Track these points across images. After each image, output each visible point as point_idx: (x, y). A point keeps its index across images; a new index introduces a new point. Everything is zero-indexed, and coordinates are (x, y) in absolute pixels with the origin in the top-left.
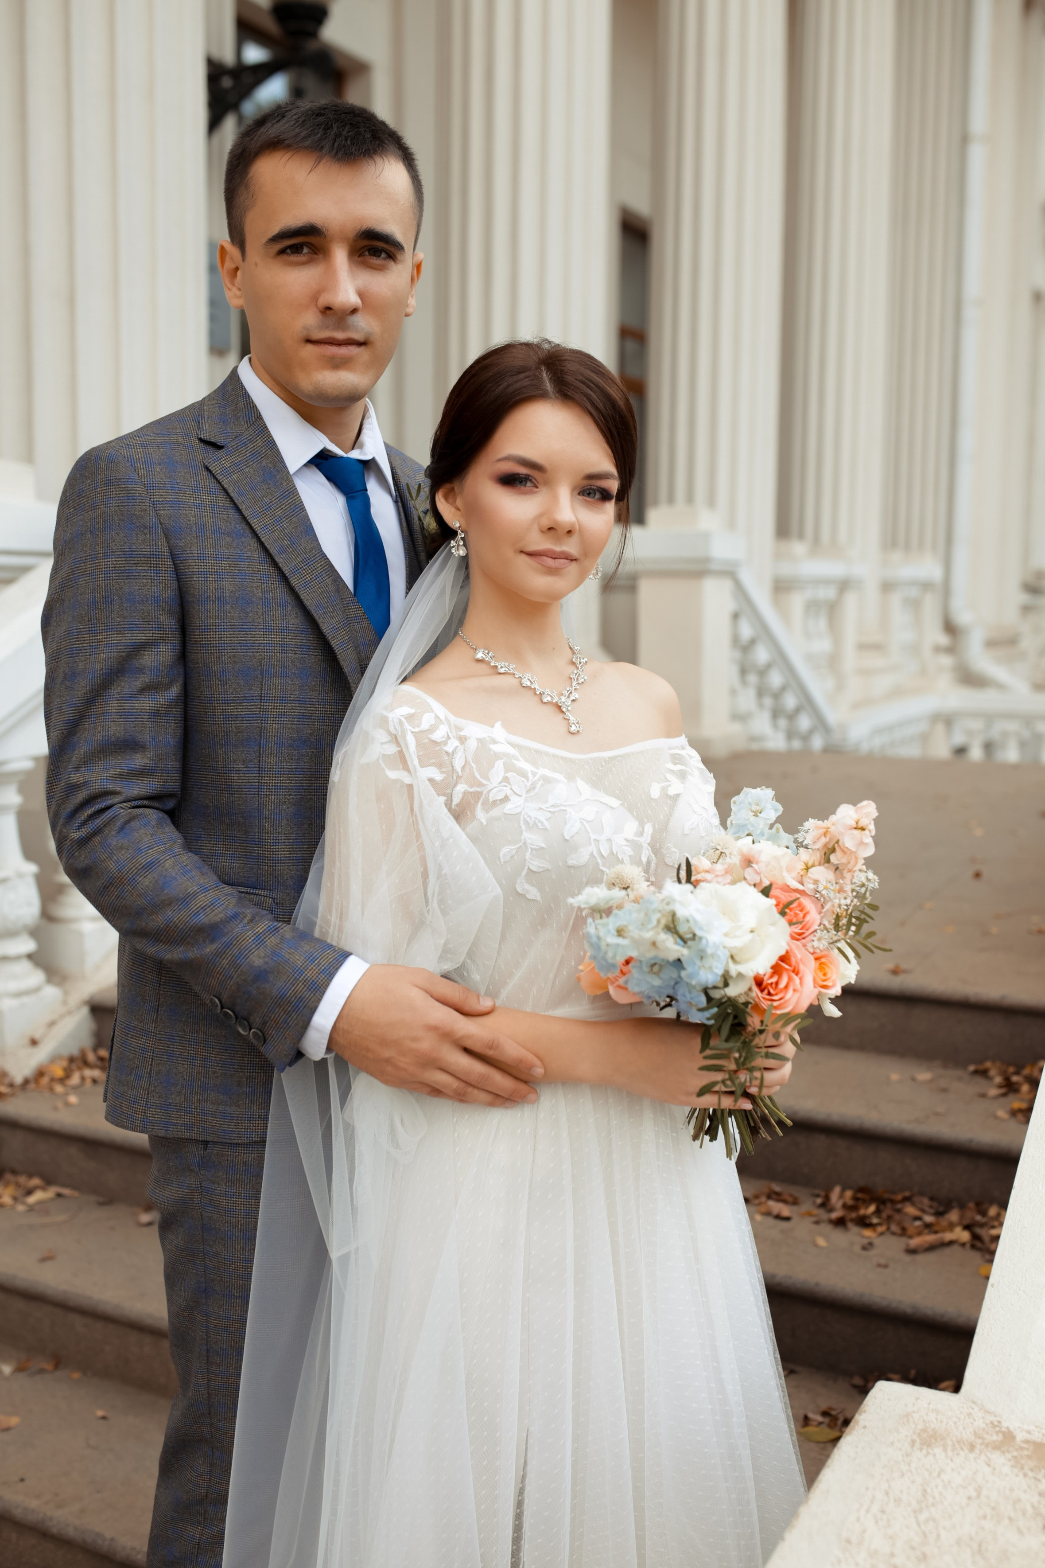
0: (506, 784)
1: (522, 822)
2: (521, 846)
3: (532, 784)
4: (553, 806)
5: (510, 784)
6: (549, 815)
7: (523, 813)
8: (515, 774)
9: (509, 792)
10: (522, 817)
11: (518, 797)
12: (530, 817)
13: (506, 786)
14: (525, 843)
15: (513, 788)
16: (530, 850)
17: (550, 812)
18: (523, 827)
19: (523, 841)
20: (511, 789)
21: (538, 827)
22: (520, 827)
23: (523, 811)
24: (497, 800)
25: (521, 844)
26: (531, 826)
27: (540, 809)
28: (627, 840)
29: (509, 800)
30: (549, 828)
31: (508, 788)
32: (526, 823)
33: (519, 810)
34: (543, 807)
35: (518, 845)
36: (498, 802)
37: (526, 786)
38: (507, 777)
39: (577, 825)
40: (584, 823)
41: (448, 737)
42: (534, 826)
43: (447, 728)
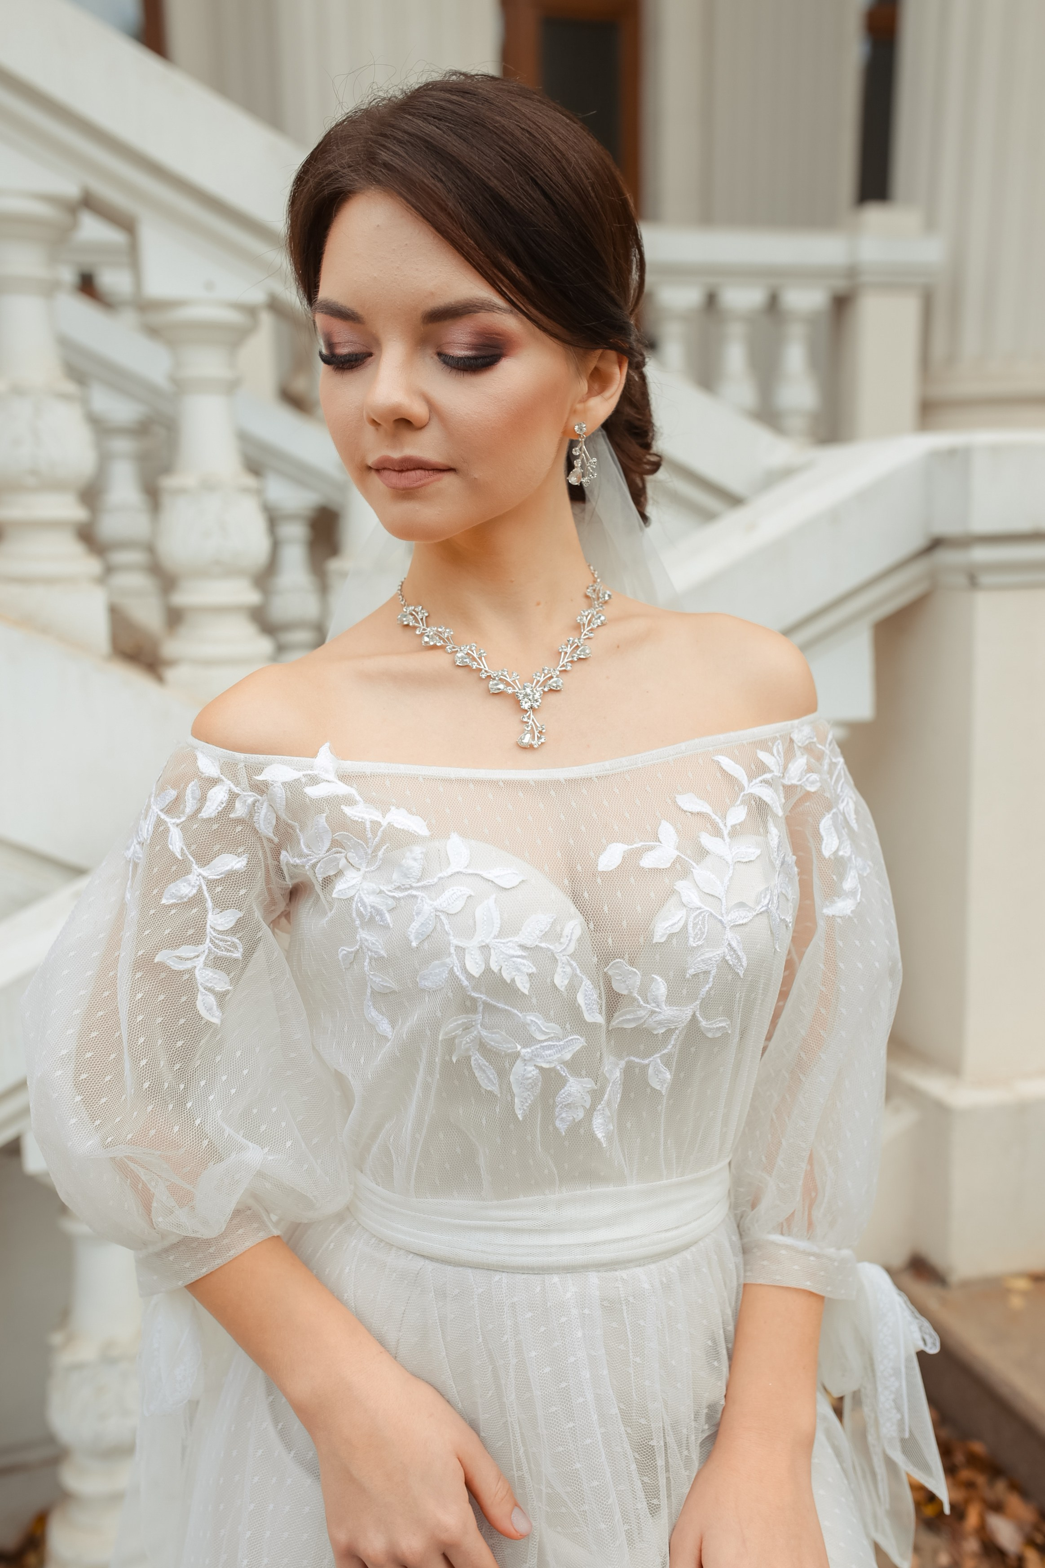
0: (339, 849)
2: (358, 950)
3: (374, 850)
4: (401, 887)
8: (348, 833)
9: (343, 864)
10: (355, 906)
11: (355, 871)
12: (365, 906)
13: (340, 853)
14: (361, 947)
15: (349, 855)
16: (368, 960)
17: (394, 897)
18: (357, 921)
19: (359, 943)
20: (346, 858)
21: (377, 922)
22: (354, 921)
23: (357, 895)
25: (357, 947)
27: (380, 892)
28: (523, 947)
29: (343, 876)
30: (391, 925)
31: (343, 856)
33: (352, 894)
34: (383, 889)
35: (355, 949)
37: (366, 852)
38: (337, 839)
39: (430, 923)
40: (442, 917)
41: (233, 797)
42: (372, 920)
43: (228, 784)
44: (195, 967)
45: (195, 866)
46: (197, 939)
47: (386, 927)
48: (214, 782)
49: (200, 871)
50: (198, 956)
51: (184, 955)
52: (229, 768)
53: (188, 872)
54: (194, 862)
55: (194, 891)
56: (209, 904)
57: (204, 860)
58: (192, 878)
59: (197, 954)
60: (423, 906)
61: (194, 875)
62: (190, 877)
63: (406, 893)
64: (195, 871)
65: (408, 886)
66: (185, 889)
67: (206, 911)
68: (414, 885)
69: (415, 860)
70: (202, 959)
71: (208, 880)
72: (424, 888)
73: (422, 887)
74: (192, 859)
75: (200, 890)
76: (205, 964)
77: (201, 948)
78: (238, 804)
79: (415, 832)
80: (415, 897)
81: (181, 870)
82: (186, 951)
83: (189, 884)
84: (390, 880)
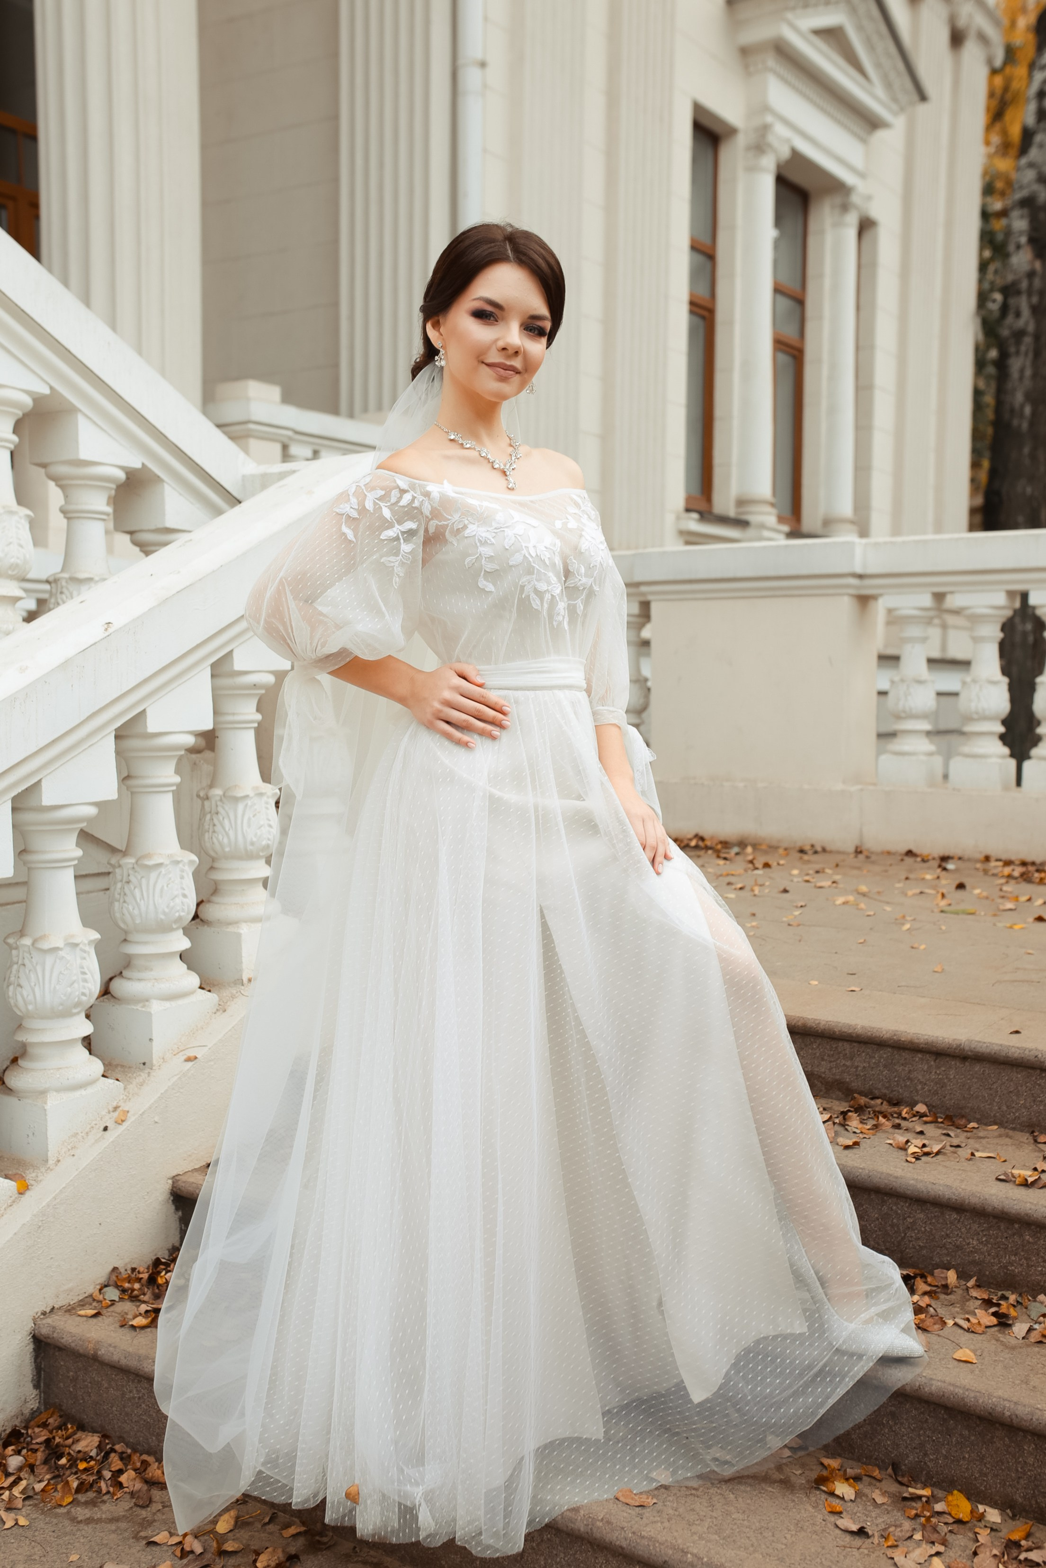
1: (477, 541)
4: (496, 528)
10: (477, 538)
11: (472, 524)
14: (480, 554)
17: (493, 533)
18: (478, 544)
23: (477, 534)
24: (459, 528)
27: (488, 531)
29: (468, 527)
30: (495, 544)
33: (474, 533)
35: (477, 556)
40: (517, 537)
41: (414, 498)
42: (484, 543)
43: (412, 492)
45: (396, 525)
46: (397, 554)
47: (493, 544)
48: (405, 491)
49: (398, 527)
50: (396, 561)
51: (392, 560)
52: (412, 486)
53: (394, 527)
54: (395, 523)
55: (396, 535)
56: (402, 541)
57: (400, 522)
58: (395, 529)
63: (499, 531)
64: (396, 527)
65: (500, 527)
66: (391, 533)
67: (400, 543)
70: (398, 563)
71: (401, 531)
74: (394, 521)
75: (398, 534)
76: (399, 565)
77: (398, 558)
78: (416, 501)
80: (503, 531)
81: (390, 526)
82: (392, 559)
83: (393, 531)
84: (491, 526)
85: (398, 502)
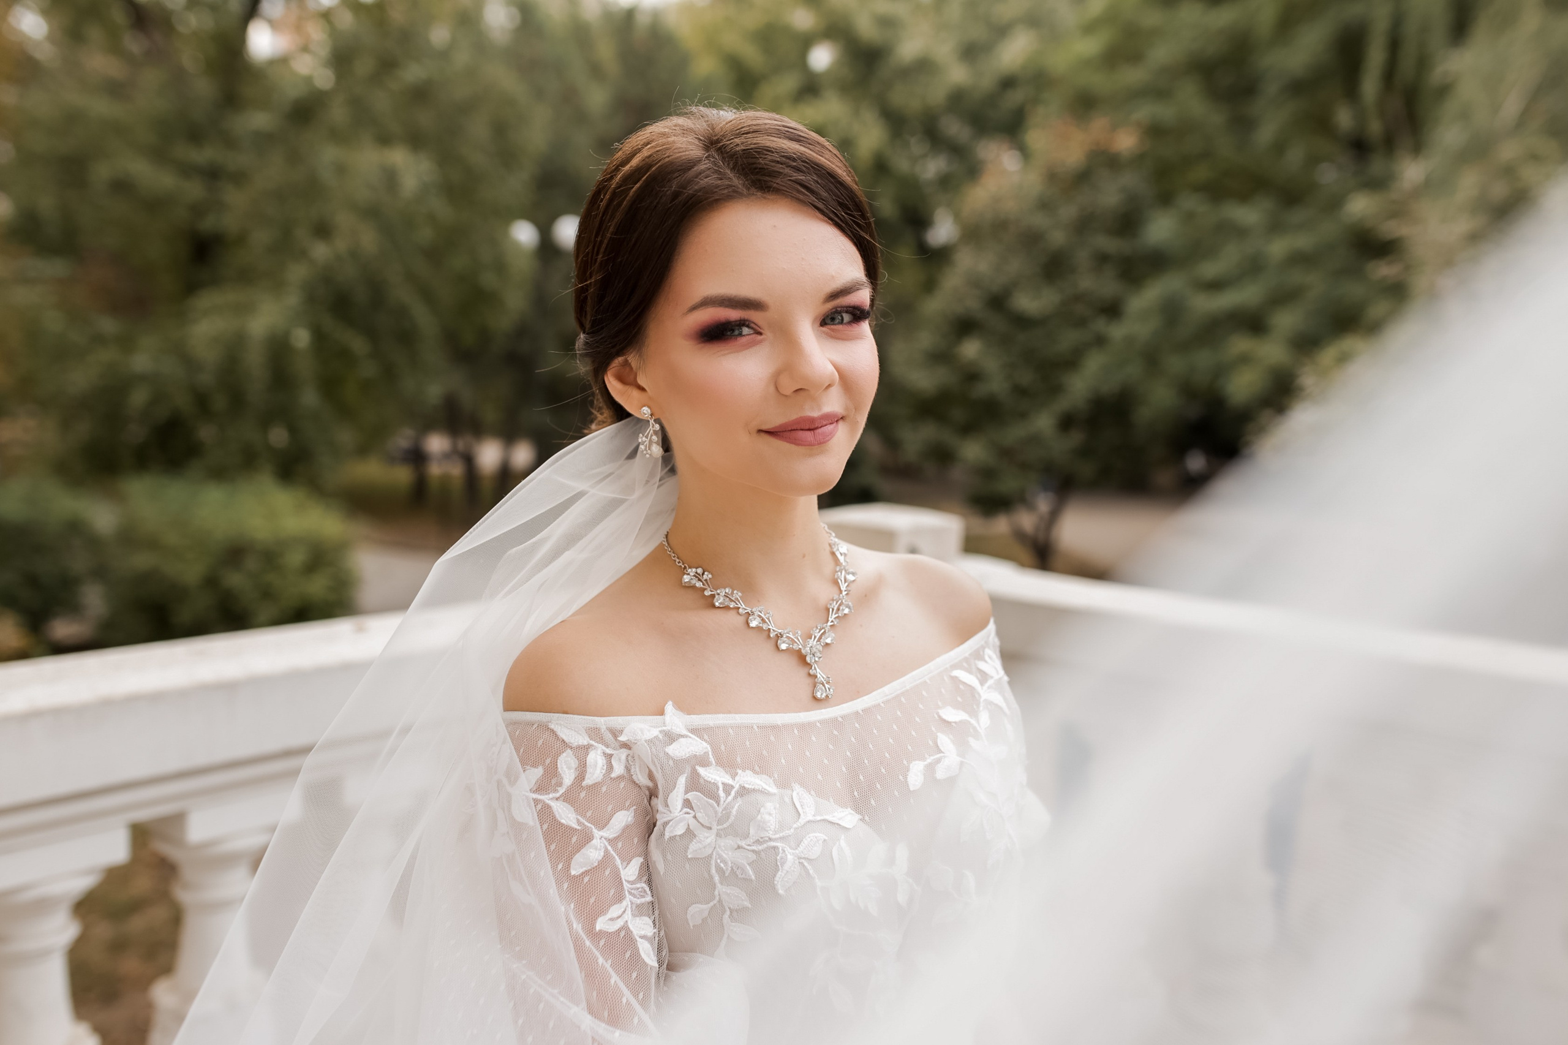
0: (688, 810)
1: (713, 871)
2: (715, 905)
3: (725, 809)
4: (758, 842)
5: (694, 811)
6: (752, 856)
7: (714, 857)
8: (699, 794)
9: (693, 823)
10: (713, 862)
11: (706, 830)
12: (725, 863)
13: (688, 813)
14: (720, 901)
15: (699, 815)
16: (728, 913)
17: (753, 851)
18: (717, 878)
19: (717, 898)
20: (695, 817)
21: (737, 876)
22: (711, 877)
23: (714, 853)
24: (675, 836)
25: (715, 902)
26: (727, 875)
27: (739, 847)
29: (695, 836)
30: (754, 878)
31: (692, 815)
32: (720, 871)
33: (709, 851)
34: (743, 843)
35: (712, 904)
36: (678, 838)
37: (716, 812)
38: (687, 799)
39: (795, 870)
40: (806, 864)
41: (610, 760)
42: (732, 875)
43: (600, 747)
44: (627, 921)
45: (595, 831)
46: (620, 895)
48: (587, 749)
49: (601, 833)
50: (624, 912)
51: (615, 915)
52: (594, 733)
53: (590, 837)
54: (593, 827)
55: (602, 854)
56: (618, 860)
57: (601, 822)
58: (596, 842)
59: (623, 910)
60: (786, 855)
61: (597, 839)
62: (594, 842)
63: (765, 845)
64: (597, 835)
65: (767, 839)
66: (594, 851)
67: (617, 868)
68: (773, 837)
69: (770, 814)
70: (629, 911)
71: (609, 840)
72: (782, 839)
73: (781, 838)
74: (589, 825)
75: (606, 851)
76: (634, 915)
77: (624, 903)
78: (615, 766)
79: (765, 789)
80: (775, 848)
81: (583, 838)
82: (615, 910)
83: (596, 849)
84: (746, 836)
85: (581, 776)
